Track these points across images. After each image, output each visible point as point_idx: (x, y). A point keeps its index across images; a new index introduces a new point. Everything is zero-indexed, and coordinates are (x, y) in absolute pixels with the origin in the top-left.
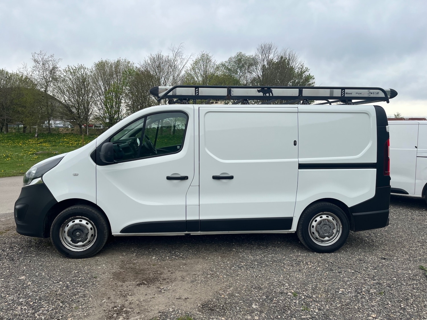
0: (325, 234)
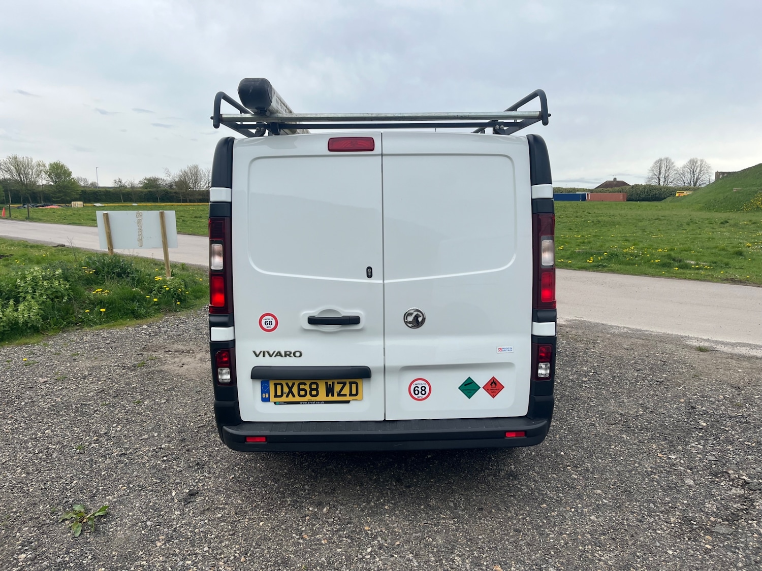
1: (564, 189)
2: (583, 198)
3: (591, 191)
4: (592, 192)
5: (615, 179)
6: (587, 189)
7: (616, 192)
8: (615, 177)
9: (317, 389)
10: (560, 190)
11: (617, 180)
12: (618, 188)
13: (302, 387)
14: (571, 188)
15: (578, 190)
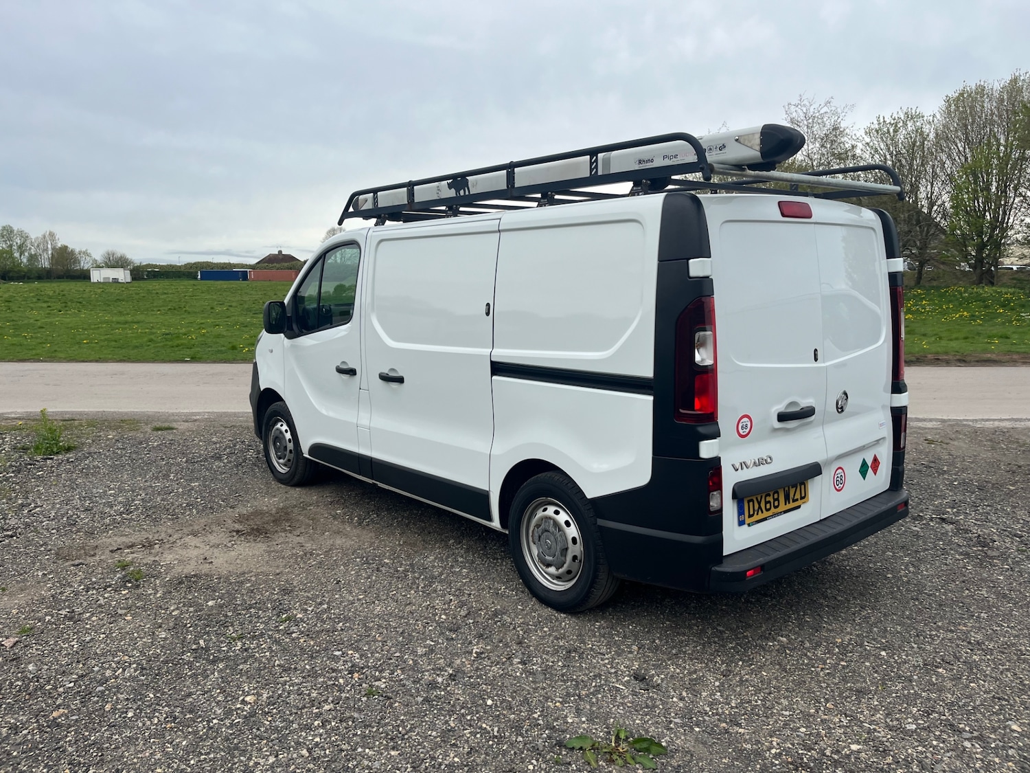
0: (547, 557)
1: (215, 264)
2: (244, 276)
3: (253, 267)
4: (254, 269)
5: (280, 252)
6: (247, 265)
7: (285, 269)
8: (280, 249)
9: (778, 499)
10: (209, 266)
11: (283, 253)
12: (288, 264)
13: (768, 499)
14: (225, 264)
15: (235, 266)
